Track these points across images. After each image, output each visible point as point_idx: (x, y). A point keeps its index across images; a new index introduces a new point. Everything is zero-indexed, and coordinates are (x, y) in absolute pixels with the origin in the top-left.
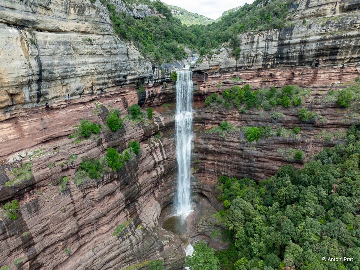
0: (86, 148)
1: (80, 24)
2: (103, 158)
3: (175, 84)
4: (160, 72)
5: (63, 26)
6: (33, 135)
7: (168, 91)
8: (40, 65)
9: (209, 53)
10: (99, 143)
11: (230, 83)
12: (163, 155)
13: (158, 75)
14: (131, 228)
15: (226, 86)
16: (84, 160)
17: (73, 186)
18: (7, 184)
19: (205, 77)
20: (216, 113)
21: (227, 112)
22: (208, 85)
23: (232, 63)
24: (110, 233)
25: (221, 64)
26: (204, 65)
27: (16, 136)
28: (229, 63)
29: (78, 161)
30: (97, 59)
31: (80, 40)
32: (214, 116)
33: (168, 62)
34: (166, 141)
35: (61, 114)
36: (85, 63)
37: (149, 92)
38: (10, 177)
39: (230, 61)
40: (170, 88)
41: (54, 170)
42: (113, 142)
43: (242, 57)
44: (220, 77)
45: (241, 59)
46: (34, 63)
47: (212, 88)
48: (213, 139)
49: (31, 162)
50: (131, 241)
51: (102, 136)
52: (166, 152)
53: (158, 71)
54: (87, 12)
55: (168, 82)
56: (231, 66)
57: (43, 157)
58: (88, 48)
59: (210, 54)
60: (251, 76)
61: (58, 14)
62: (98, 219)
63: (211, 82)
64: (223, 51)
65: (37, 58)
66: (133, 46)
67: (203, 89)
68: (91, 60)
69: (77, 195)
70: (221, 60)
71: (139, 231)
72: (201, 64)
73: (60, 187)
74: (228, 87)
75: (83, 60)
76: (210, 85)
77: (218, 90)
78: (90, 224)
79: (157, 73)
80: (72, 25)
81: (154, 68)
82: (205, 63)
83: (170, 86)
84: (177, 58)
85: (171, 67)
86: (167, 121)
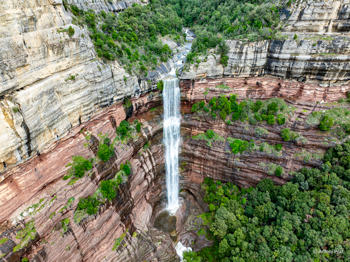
0: (81, 188)
1: (61, 63)
2: (98, 192)
3: (161, 92)
4: (146, 84)
5: (43, 73)
6: (29, 188)
7: (154, 99)
8: (27, 129)
9: (195, 61)
10: (93, 177)
11: (217, 92)
12: (152, 163)
13: (144, 87)
14: (127, 238)
15: (213, 93)
16: (81, 200)
17: (74, 225)
18: (15, 250)
19: (191, 84)
20: (203, 121)
21: (213, 122)
22: (195, 92)
23: (220, 71)
24: (110, 249)
25: (208, 72)
26: (191, 74)
27: (14, 194)
28: (216, 71)
29: (76, 203)
30: (82, 93)
31: (63, 81)
32: (200, 123)
33: (153, 69)
34: (154, 149)
36: (71, 102)
37: (136, 104)
38: (17, 241)
39: (217, 69)
40: (156, 97)
41: (55, 218)
42: (106, 171)
43: (229, 66)
44: (206, 83)
45: (228, 68)
46: (21, 131)
47: (198, 95)
48: (200, 146)
49: (33, 220)
50: (128, 250)
51: (95, 170)
52: (155, 159)
53: (145, 83)
54: (66, 49)
55: (154, 91)
56: (218, 73)
57: (43, 210)
58: (72, 86)
59: (197, 62)
60: (237, 84)
61: (36, 64)
62: (98, 244)
63: (198, 89)
64: (210, 58)
66: (117, 65)
67: (190, 97)
68: (77, 96)
69: (78, 231)
70: (209, 69)
71: (135, 239)
72: (188, 73)
73: (62, 230)
74: (215, 95)
75: (68, 100)
76: (196, 91)
77: (205, 98)
78: (93, 249)
79: (144, 86)
80: (52, 67)
81: (139, 81)
82: (192, 71)
83: (157, 94)
84: (162, 60)
85: (157, 75)
86: (155, 130)
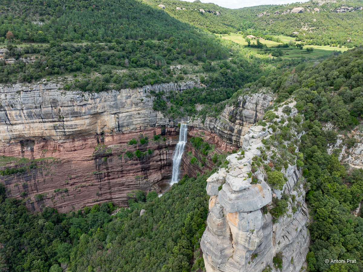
0: (129, 148)
1: (136, 108)
2: (135, 152)
3: (179, 128)
5: (130, 110)
6: (117, 141)
8: (119, 124)
10: (135, 147)
12: (167, 157)
13: (172, 124)
14: (142, 178)
15: (198, 135)
16: (128, 151)
17: (123, 158)
18: (105, 153)
19: (193, 128)
21: (193, 148)
24: (133, 176)
26: (191, 124)
27: (112, 140)
29: (126, 151)
30: (142, 119)
31: (135, 114)
34: (171, 151)
35: (127, 135)
36: (136, 121)
37: (167, 130)
38: (106, 151)
39: (201, 125)
40: (177, 130)
41: (118, 152)
42: (141, 148)
46: (117, 123)
47: (193, 134)
49: (113, 149)
50: (140, 182)
51: (137, 145)
52: (169, 156)
53: (172, 122)
54: (139, 105)
55: (177, 127)
56: (201, 127)
57: (116, 148)
58: (138, 116)
61: (128, 108)
62: (129, 170)
63: (194, 131)
64: (199, 119)
65: (118, 122)
66: (160, 113)
67: (190, 134)
68: (139, 119)
69: (123, 161)
70: (197, 124)
71: (145, 181)
73: (119, 157)
75: (136, 120)
78: (126, 170)
80: (133, 109)
81: (170, 121)
84: (189, 115)
85: (180, 121)
86: (173, 143)
